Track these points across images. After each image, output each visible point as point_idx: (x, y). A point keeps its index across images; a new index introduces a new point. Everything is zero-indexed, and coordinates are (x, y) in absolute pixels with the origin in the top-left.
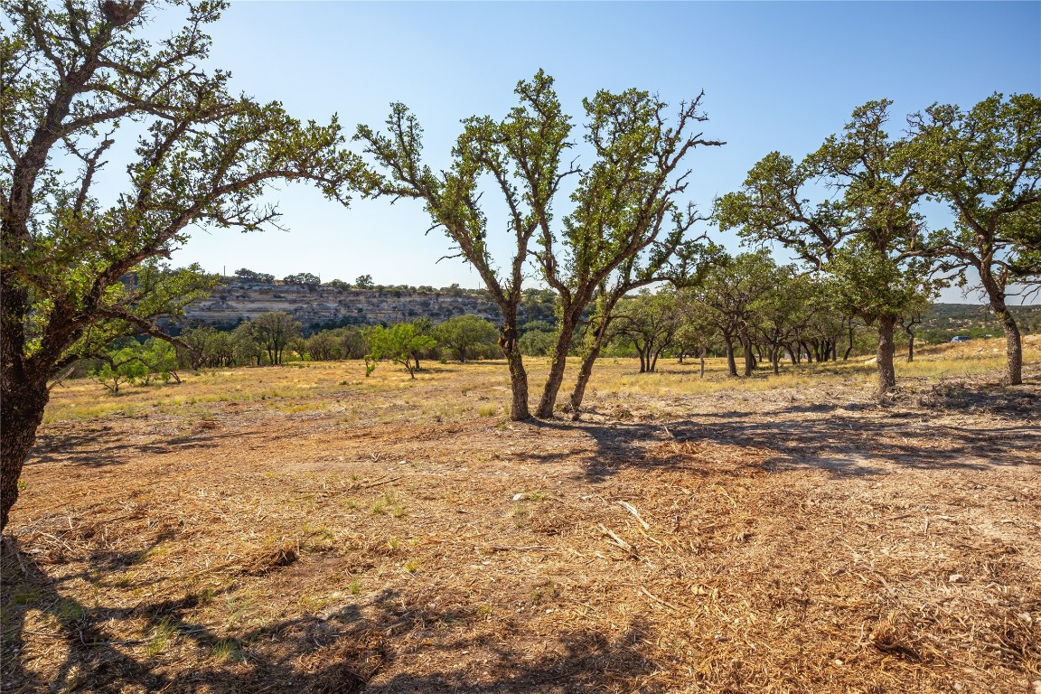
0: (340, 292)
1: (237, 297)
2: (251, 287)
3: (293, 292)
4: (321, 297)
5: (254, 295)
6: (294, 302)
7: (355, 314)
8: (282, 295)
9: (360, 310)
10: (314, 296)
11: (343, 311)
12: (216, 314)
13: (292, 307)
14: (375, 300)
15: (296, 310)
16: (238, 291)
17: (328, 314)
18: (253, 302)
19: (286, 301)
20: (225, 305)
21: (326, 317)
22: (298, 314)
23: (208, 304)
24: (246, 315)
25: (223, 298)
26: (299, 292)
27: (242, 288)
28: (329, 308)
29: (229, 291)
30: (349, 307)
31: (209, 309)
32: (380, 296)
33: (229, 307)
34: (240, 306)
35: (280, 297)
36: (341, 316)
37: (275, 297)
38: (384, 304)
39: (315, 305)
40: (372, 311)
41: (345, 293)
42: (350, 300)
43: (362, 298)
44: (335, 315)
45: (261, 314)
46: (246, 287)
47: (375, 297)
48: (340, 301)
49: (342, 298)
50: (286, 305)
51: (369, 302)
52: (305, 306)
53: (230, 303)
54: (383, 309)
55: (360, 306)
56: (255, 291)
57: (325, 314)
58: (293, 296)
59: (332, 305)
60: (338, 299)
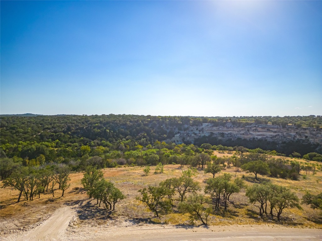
0: (297, 129)
1: (253, 130)
2: (258, 126)
3: (275, 128)
4: (288, 130)
5: (259, 129)
6: (275, 132)
7: (304, 138)
8: (271, 129)
9: (306, 137)
10: (285, 130)
11: (298, 137)
12: (245, 136)
13: (275, 134)
14: (314, 132)
15: (276, 136)
16: (253, 128)
17: (290, 138)
18: (259, 132)
19: (272, 132)
20: (249, 133)
21: (289, 139)
22: (277, 137)
23: (243, 132)
24: (256, 137)
25: (248, 130)
26: (277, 128)
27: (255, 126)
28: (291, 135)
29: (251, 128)
30: (300, 135)
31: (243, 134)
32: (317, 130)
33: (250, 134)
34: (254, 133)
35: (270, 130)
36: (296, 139)
37: (268, 130)
38: (319, 134)
39: (285, 133)
40: (312, 138)
41: (299, 129)
42: (301, 132)
43: (307, 131)
44: (294, 138)
45: (262, 136)
46: (257, 126)
47: (314, 131)
48: (297, 132)
49: (298, 131)
50: (272, 134)
51: (311, 133)
52: (280, 134)
53: (251, 132)
54: (318, 137)
55: (307, 135)
56: (260, 128)
57: (289, 138)
58: (275, 130)
59: (293, 134)
60: (296, 131)
